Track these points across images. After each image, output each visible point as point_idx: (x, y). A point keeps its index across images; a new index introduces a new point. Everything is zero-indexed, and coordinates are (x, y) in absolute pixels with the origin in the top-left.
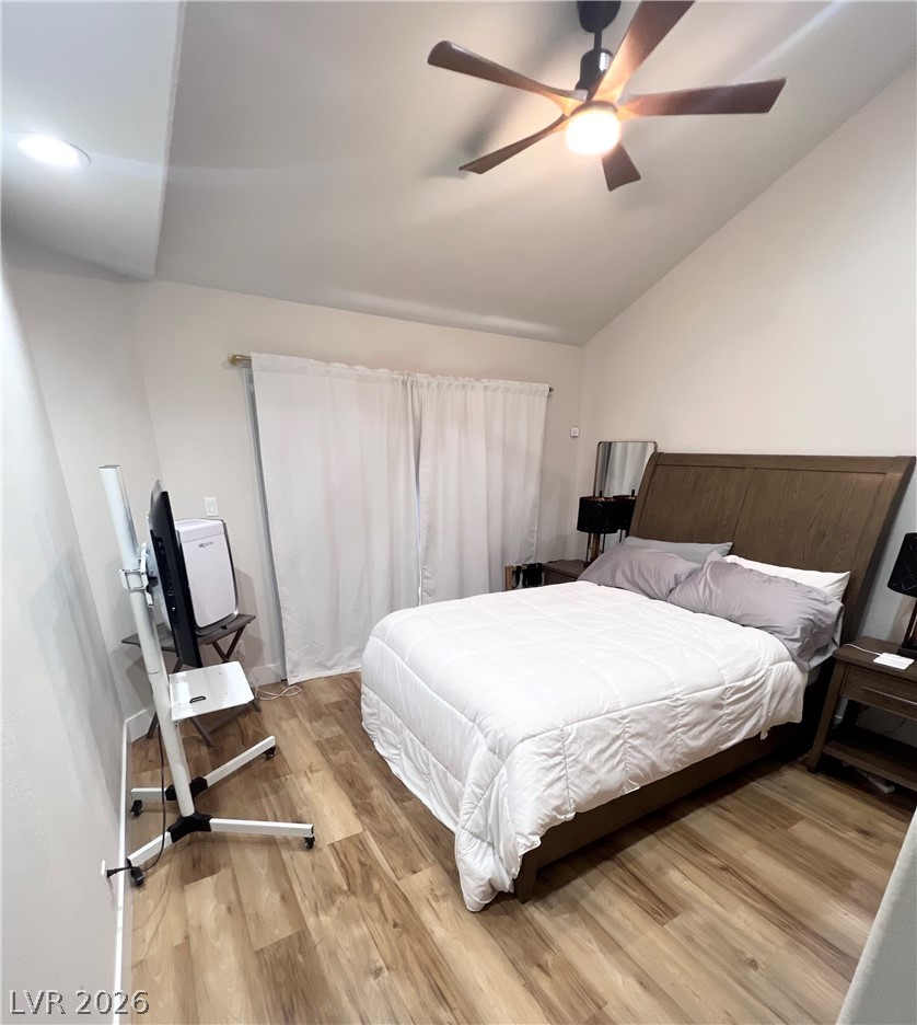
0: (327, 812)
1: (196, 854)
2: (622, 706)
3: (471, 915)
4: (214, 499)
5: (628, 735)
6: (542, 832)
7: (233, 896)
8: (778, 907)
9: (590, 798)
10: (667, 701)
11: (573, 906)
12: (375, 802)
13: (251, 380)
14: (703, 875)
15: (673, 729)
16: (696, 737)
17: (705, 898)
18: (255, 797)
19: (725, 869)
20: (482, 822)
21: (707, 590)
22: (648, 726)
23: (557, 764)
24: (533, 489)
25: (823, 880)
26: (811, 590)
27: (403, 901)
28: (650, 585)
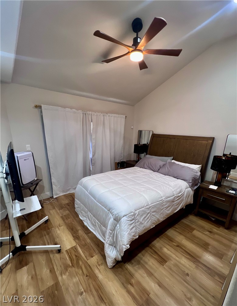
0: (65, 239)
1: (21, 259)
2: (150, 204)
3: (109, 269)
4: (29, 145)
5: (151, 212)
6: (130, 243)
7: (34, 273)
8: (192, 256)
9: (142, 231)
10: (161, 202)
11: (139, 263)
12: (80, 235)
13: (41, 112)
14: (172, 249)
15: (163, 209)
16: (168, 210)
17: (174, 256)
18: (41, 236)
19: (178, 246)
20: (112, 241)
21: (168, 170)
22: (156, 209)
23: (133, 223)
24: (122, 142)
25: (202, 247)
26: (193, 169)
27: (89, 267)
28: (154, 168)
